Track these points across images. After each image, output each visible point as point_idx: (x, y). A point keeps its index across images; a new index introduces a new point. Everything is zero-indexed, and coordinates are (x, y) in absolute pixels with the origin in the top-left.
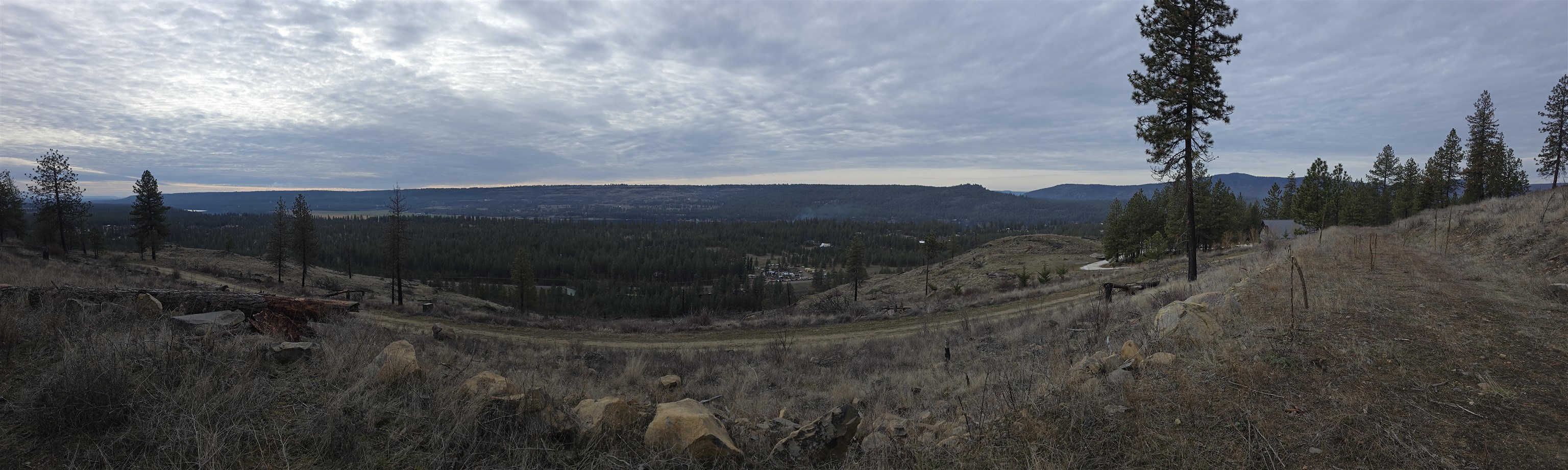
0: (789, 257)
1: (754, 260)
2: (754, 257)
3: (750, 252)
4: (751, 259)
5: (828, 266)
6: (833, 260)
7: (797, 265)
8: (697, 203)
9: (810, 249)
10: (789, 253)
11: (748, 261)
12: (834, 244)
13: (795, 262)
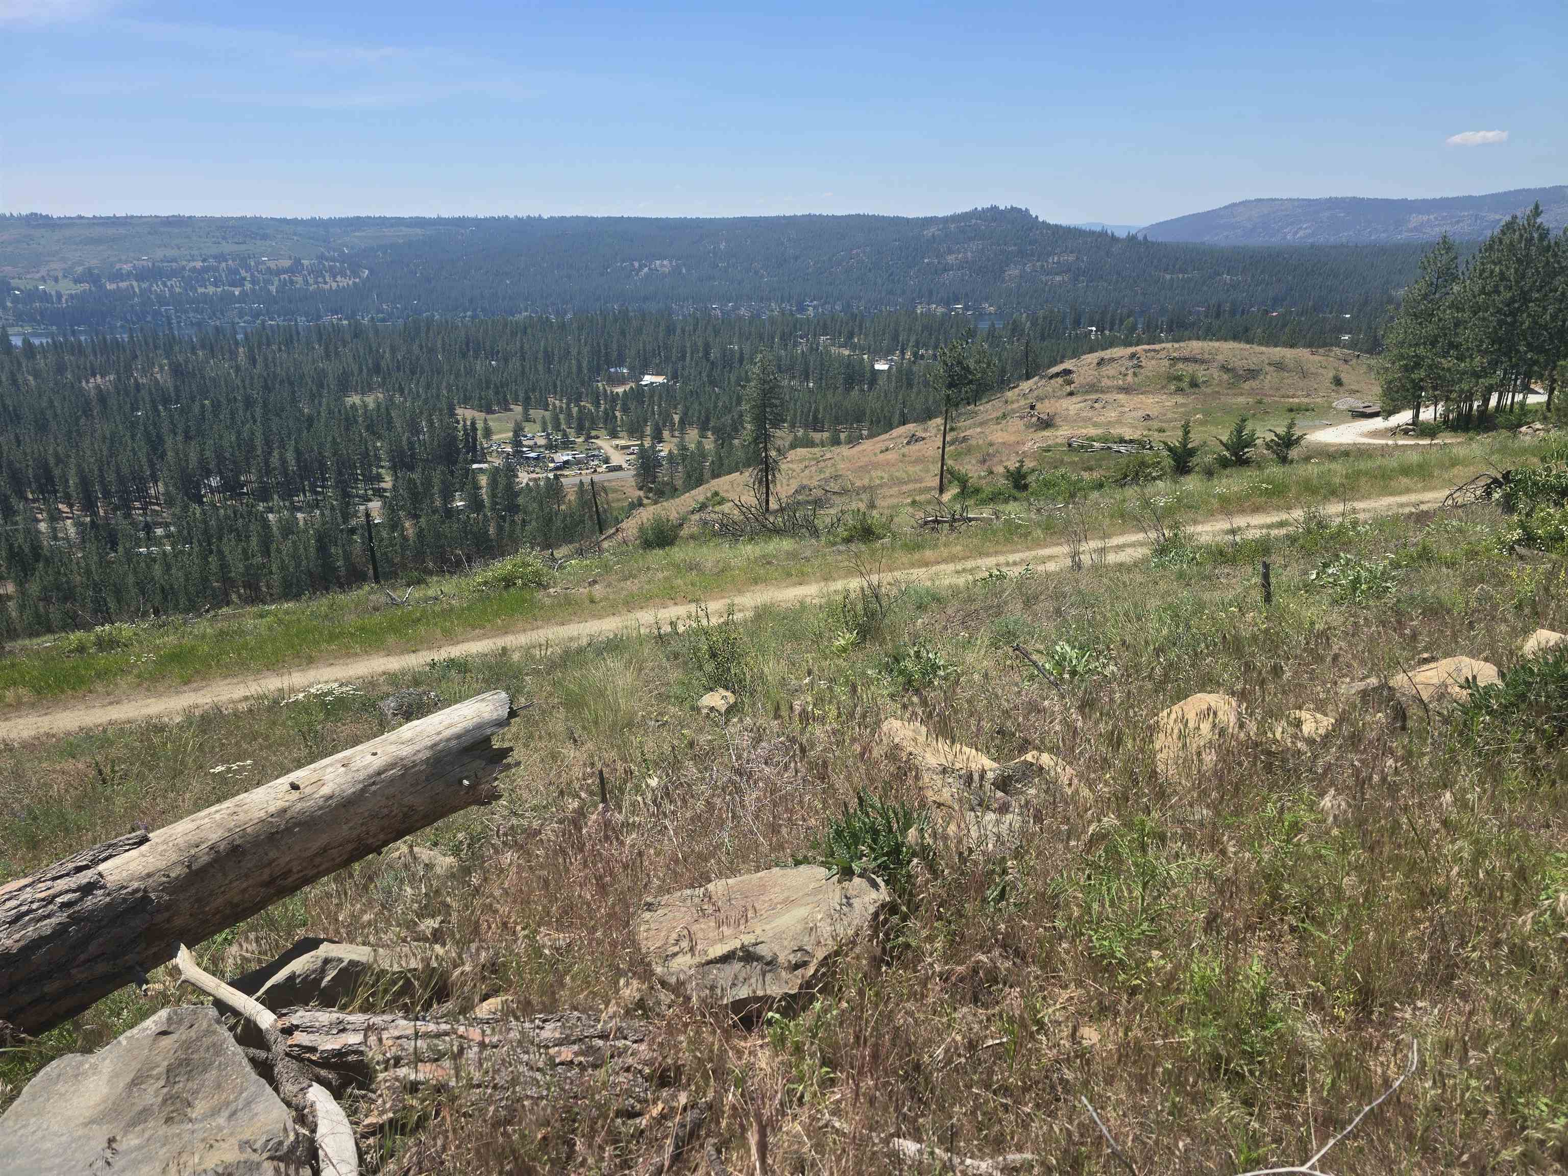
0: (569, 415)
1: (480, 425)
2: (479, 416)
3: (466, 401)
4: (473, 424)
5: (666, 434)
6: (676, 418)
7: (593, 433)
8: (291, 270)
9: (620, 390)
10: (568, 405)
11: (465, 430)
12: (675, 377)
13: (586, 425)
